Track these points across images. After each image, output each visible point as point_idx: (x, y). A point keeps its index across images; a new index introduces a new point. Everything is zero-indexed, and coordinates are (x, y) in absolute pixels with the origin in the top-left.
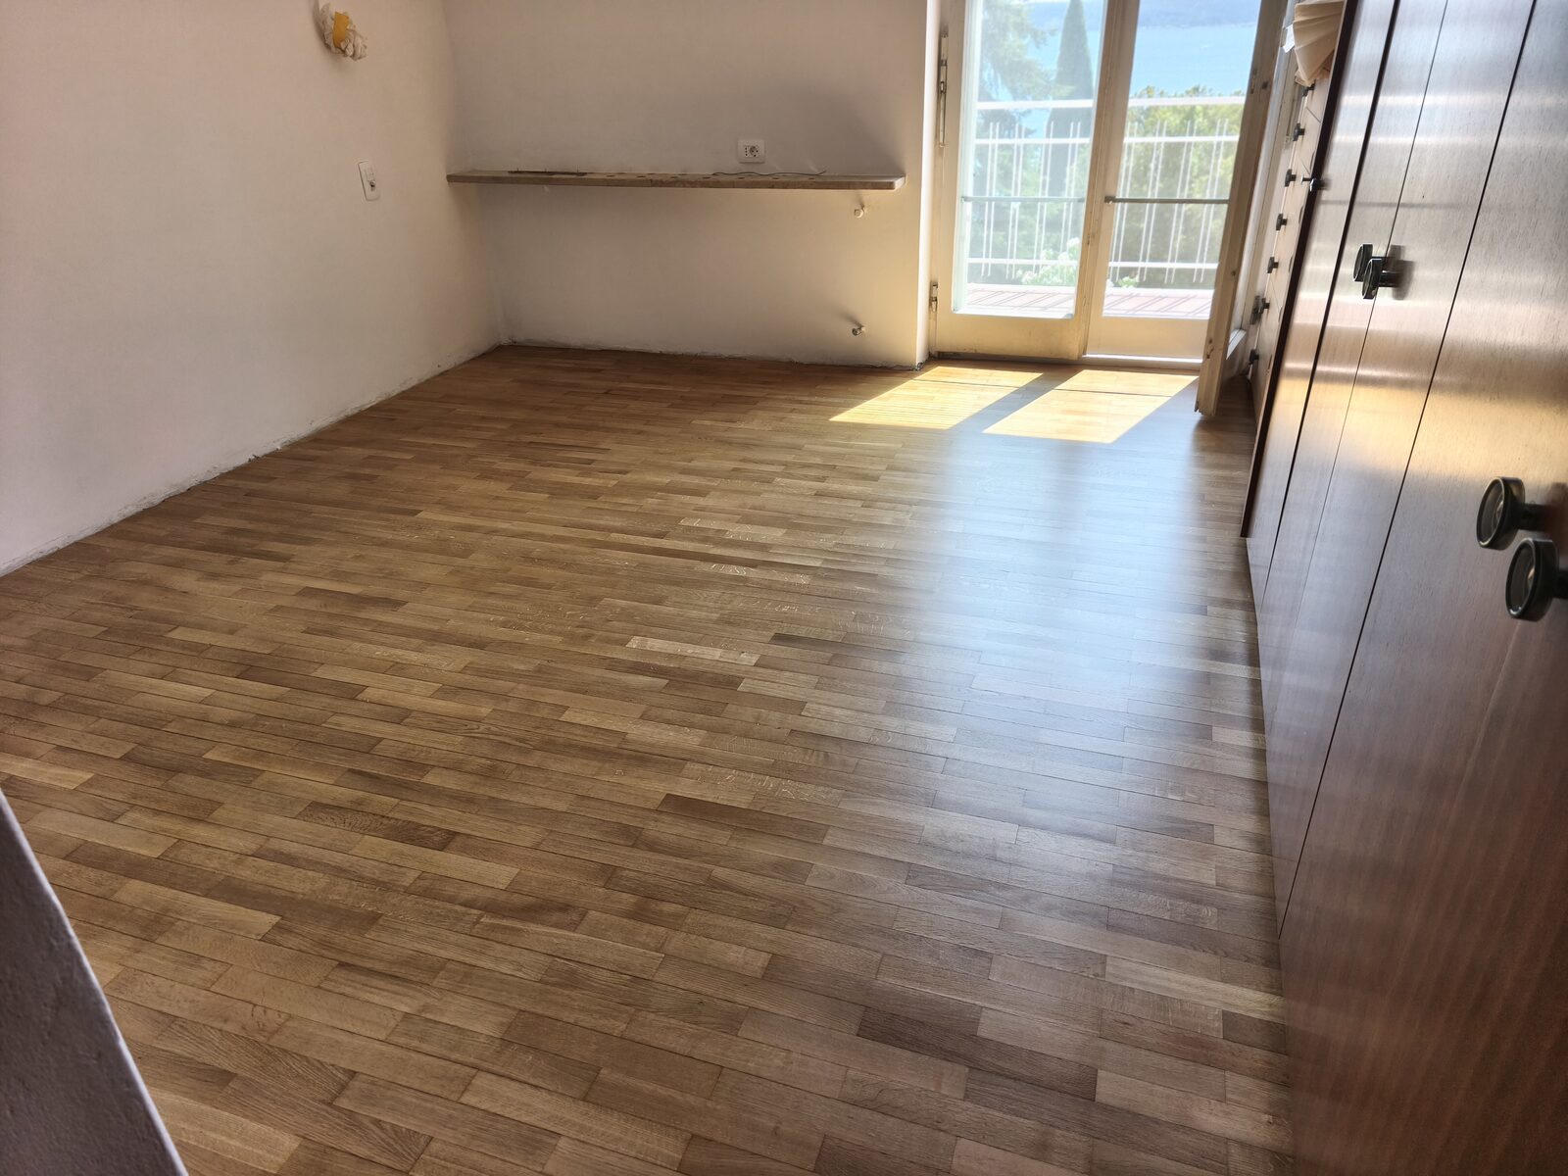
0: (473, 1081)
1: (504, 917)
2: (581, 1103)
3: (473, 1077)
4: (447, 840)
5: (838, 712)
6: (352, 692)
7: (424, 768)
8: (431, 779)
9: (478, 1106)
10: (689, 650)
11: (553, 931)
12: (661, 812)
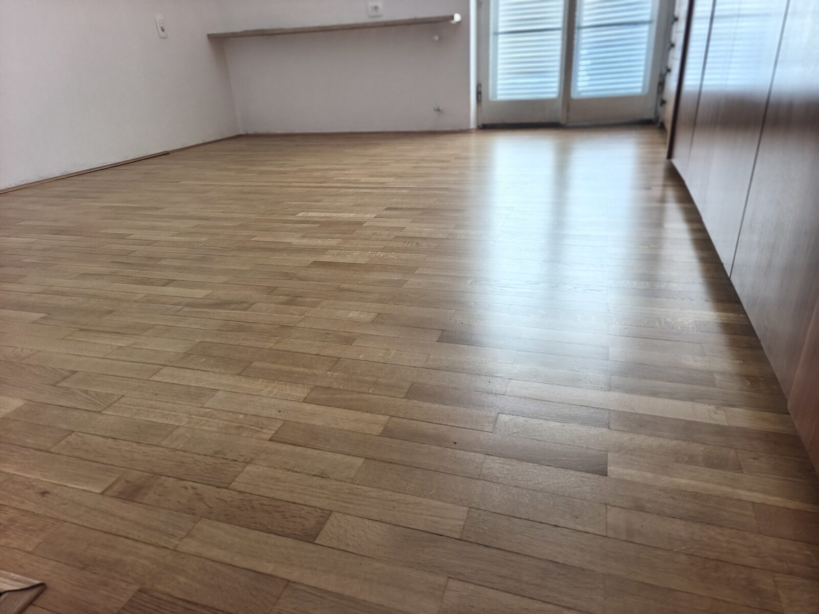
0: (161, 371)
1: (198, 308)
2: (237, 376)
3: (161, 369)
4: (168, 283)
5: (425, 229)
6: (122, 237)
7: (161, 259)
8: (163, 262)
9: (162, 381)
10: (335, 215)
11: (230, 311)
12: (309, 267)
